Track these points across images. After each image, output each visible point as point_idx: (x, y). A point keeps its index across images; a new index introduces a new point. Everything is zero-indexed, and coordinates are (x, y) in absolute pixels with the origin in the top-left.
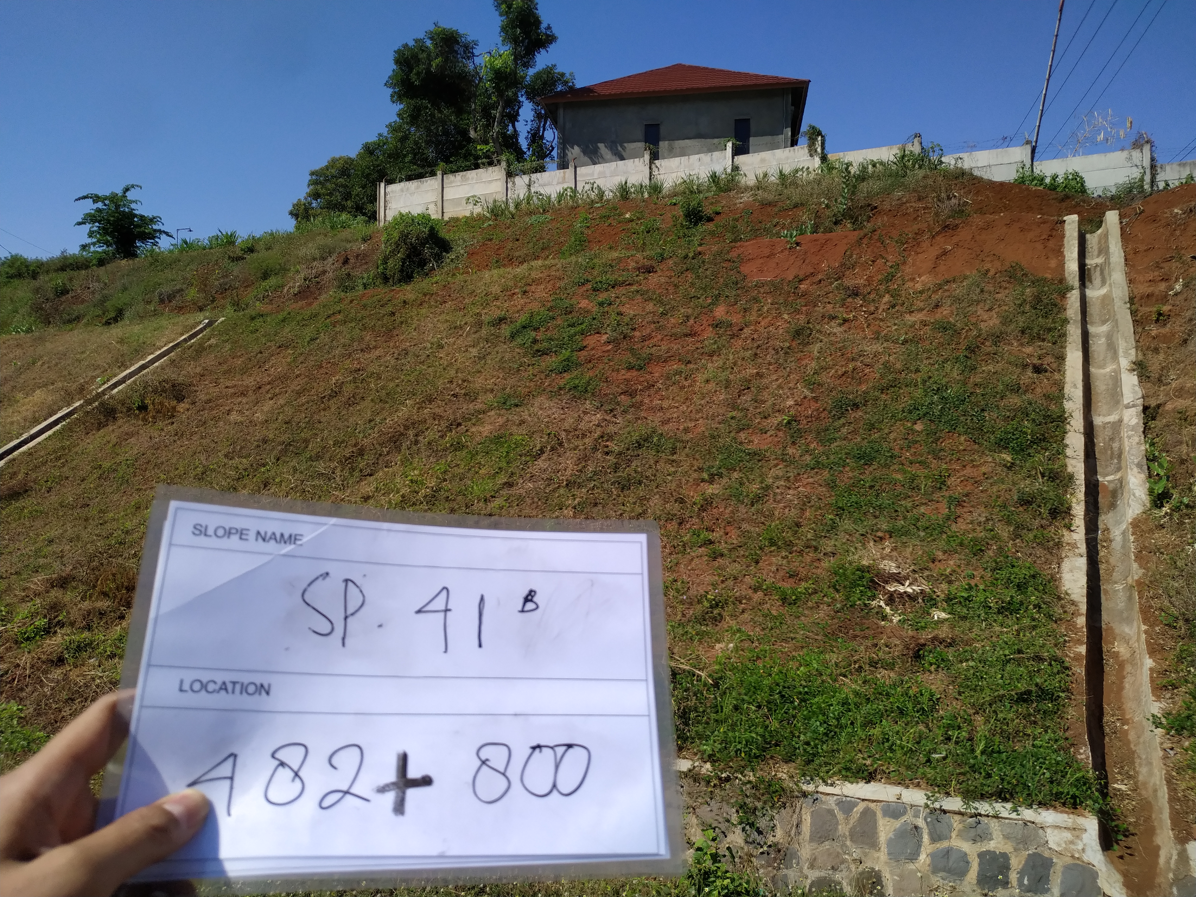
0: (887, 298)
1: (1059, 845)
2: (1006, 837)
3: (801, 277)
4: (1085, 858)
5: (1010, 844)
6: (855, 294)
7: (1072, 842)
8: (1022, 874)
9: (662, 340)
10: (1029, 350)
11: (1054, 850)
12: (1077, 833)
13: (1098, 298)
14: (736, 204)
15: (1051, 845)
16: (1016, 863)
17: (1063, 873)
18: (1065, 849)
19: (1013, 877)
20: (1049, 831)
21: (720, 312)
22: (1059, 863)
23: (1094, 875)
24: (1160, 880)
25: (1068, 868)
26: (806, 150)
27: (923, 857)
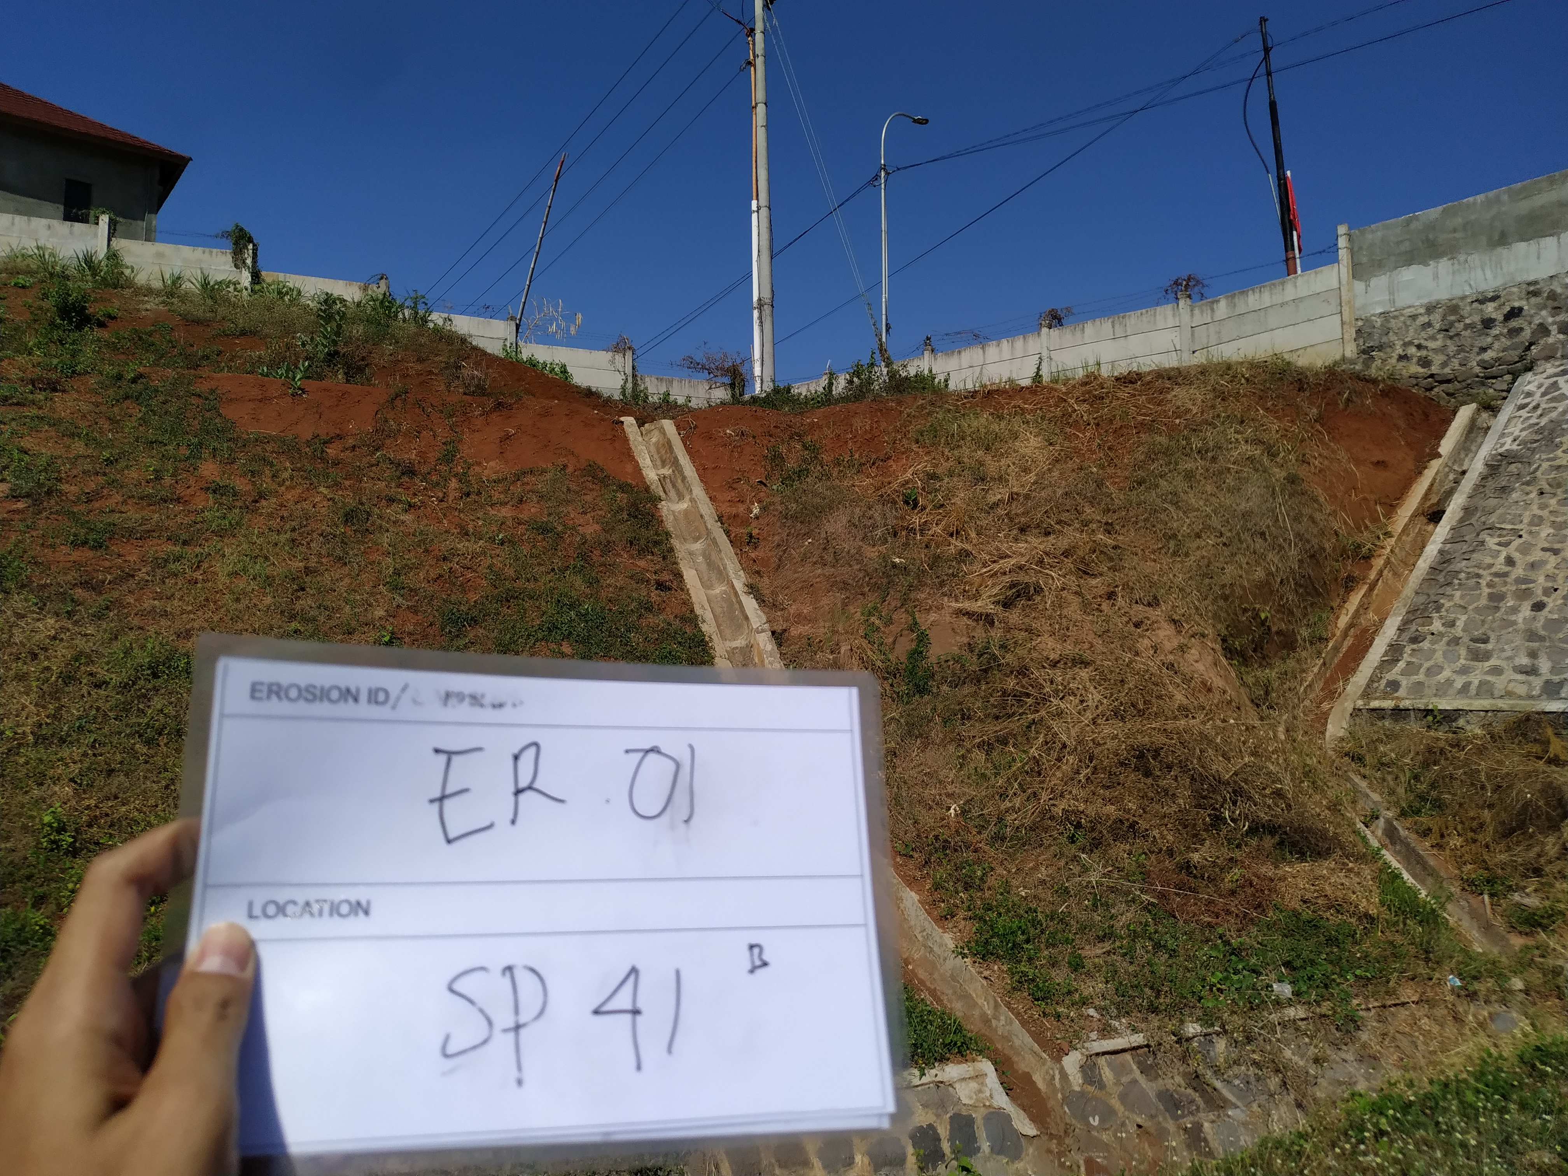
0: (454, 484)
1: (971, 1098)
2: (925, 1106)
3: (325, 437)
4: (995, 1104)
5: (930, 1112)
6: (411, 472)
7: (980, 1091)
8: (951, 1139)
9: (125, 502)
10: (642, 563)
11: (968, 1105)
12: (980, 1080)
13: (679, 512)
14: (138, 310)
15: (965, 1101)
16: (943, 1131)
17: (985, 1125)
18: (977, 1100)
19: (946, 1146)
20: (957, 1086)
21: (209, 469)
22: (978, 1116)
23: (1008, 1118)
24: (1051, 1103)
25: (987, 1119)
26: (229, 258)
27: (858, 1158)
